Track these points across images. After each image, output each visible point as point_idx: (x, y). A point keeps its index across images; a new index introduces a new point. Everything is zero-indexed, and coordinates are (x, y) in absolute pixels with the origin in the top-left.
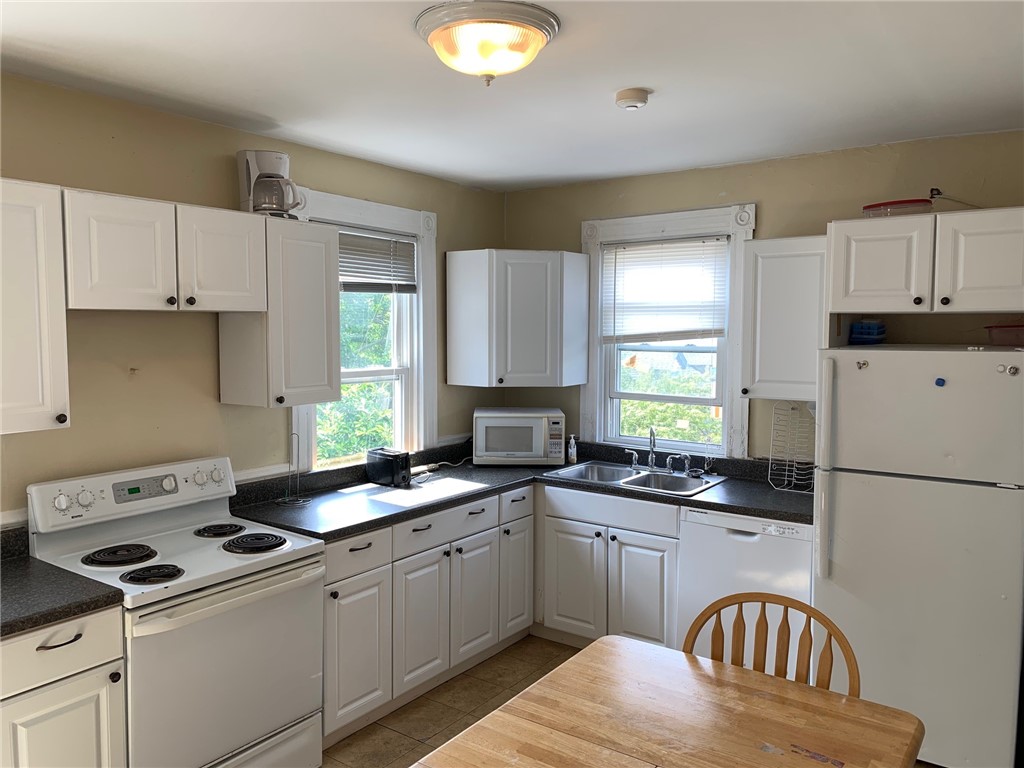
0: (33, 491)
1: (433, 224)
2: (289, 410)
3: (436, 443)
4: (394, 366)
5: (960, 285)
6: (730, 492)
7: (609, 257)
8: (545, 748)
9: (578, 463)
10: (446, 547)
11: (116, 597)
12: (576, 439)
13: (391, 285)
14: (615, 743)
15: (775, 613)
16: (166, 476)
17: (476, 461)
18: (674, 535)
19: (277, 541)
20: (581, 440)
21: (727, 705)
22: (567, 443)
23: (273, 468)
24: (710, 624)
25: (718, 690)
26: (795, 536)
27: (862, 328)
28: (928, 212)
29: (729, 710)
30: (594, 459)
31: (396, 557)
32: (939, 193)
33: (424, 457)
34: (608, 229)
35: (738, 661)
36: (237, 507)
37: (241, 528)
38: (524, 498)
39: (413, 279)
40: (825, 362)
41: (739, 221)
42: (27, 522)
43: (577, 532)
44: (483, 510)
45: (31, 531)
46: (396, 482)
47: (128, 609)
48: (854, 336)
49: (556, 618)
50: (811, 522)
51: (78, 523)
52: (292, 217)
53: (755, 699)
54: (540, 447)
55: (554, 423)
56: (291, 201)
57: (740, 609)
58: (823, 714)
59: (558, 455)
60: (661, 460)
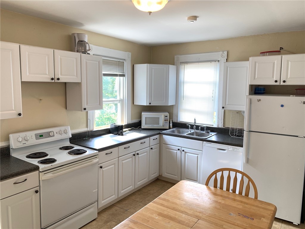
0: (11, 136)
1: (130, 56)
2: (87, 112)
3: (131, 122)
4: (118, 99)
5: (289, 77)
6: (218, 137)
7: (182, 66)
8: (166, 214)
9: (173, 128)
10: (134, 153)
11: (37, 168)
12: (172, 121)
13: (117, 74)
14: (186, 213)
15: (233, 174)
16: (51, 132)
17: (142, 127)
18: (201, 150)
19: (84, 151)
20: (173, 121)
21: (219, 201)
22: (170, 122)
23: (82, 129)
24: (213, 177)
25: (216, 197)
26: (238, 151)
27: (258, 89)
28: (279, 54)
29: (220, 203)
30: (177, 127)
31: (119, 156)
32: (282, 49)
33: (128, 126)
34: (182, 58)
35: (221, 188)
36: (72, 141)
37: (73, 147)
38: (157, 139)
39: (124, 73)
40: (248, 99)
41: (222, 56)
42: (9, 145)
43: (172, 149)
44: (145, 142)
45: (11, 147)
46: (119, 134)
47: (40, 172)
48: (256, 91)
49: (166, 174)
50: (242, 147)
51: (25, 145)
52: (88, 54)
53: (227, 199)
54: (161, 124)
55: (166, 116)
56: (88, 49)
57: (222, 173)
58: (247, 204)
59: (167, 126)
60: (197, 127)
